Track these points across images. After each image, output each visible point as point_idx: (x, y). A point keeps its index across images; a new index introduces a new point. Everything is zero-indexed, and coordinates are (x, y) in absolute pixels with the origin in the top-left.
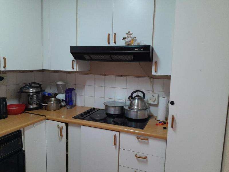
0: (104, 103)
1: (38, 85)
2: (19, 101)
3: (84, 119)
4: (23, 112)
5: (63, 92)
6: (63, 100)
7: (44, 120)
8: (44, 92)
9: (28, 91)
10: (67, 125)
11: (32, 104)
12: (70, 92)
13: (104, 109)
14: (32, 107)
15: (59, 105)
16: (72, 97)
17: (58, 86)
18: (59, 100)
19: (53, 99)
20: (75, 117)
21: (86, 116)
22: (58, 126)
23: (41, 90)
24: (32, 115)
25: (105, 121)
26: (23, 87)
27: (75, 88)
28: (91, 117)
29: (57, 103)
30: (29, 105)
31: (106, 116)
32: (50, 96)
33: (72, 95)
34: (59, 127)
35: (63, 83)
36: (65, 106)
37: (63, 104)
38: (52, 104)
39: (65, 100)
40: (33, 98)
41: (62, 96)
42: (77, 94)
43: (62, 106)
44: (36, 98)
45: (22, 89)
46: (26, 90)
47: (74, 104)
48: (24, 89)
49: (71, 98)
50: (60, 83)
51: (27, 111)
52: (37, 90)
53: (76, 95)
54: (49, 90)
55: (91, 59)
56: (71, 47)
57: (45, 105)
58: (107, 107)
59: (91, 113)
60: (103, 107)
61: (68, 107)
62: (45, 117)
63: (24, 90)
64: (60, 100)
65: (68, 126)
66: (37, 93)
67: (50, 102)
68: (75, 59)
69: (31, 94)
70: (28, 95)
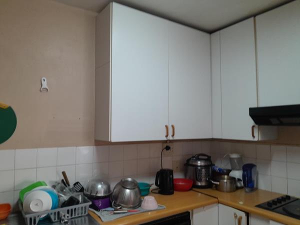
1: (206, 158)
2: (185, 175)
3: (273, 210)
4: (190, 190)
5: (238, 168)
6: (239, 180)
7: (216, 204)
8: (214, 166)
9: (195, 163)
10: (247, 214)
11: (200, 181)
12: (248, 169)
14: (199, 184)
15: (235, 186)
17: (231, 160)
19: (226, 177)
20: (259, 206)
21: (275, 206)
22: (235, 214)
23: (210, 163)
24: (200, 194)
27: (255, 164)
29: (231, 183)
30: (197, 182)
32: (221, 172)
33: (252, 174)
35: (239, 157)
36: (241, 188)
37: (239, 185)
38: (225, 184)
39: (242, 179)
40: (202, 174)
41: (237, 174)
42: (260, 172)
43: (237, 188)
44: (205, 173)
45: (188, 160)
46: (193, 162)
47: (255, 186)
48: (191, 160)
49: (251, 177)
50: (234, 156)
51: (194, 189)
52: (206, 164)
53: (257, 174)
54: (220, 165)
57: (215, 184)
59: (283, 203)
61: (247, 190)
62: (216, 200)
63: (190, 163)
64: (235, 178)
65: (250, 218)
66: (205, 167)
67: (222, 181)
68: (256, 124)
69: (199, 168)
70: (196, 169)
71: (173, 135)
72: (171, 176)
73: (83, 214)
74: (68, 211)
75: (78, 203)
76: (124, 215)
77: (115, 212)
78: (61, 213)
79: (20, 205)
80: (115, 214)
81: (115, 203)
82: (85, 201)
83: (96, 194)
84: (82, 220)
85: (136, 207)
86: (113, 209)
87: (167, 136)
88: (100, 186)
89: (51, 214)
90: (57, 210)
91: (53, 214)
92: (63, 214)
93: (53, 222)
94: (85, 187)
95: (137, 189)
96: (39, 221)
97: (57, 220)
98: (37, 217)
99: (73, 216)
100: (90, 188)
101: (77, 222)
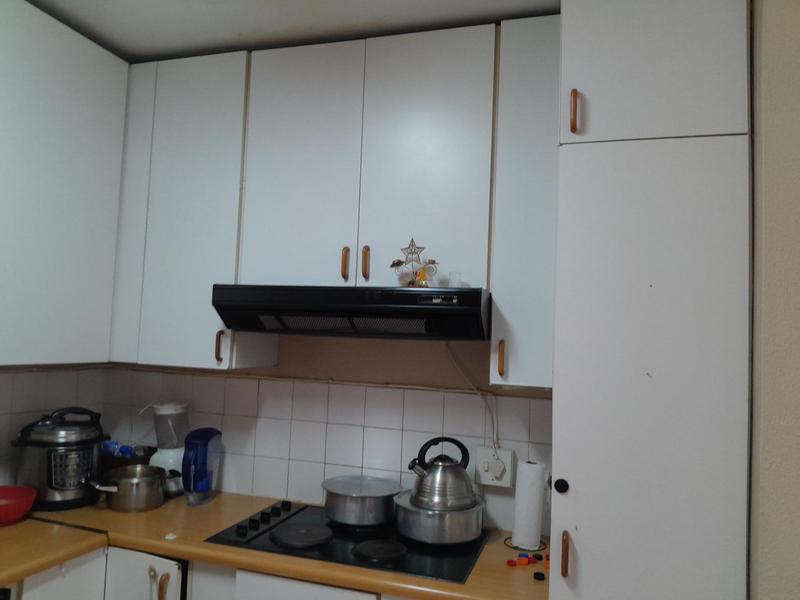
0: (325, 485)
1: (86, 418)
2: (15, 475)
3: (247, 544)
4: (26, 517)
5: (175, 441)
6: (174, 473)
7: (101, 550)
8: (107, 442)
9: (50, 437)
10: (185, 566)
11: (62, 487)
12: (200, 443)
13: (323, 504)
14: (58, 497)
15: (161, 490)
16: (208, 462)
17: (159, 420)
18: (160, 471)
19: (139, 468)
20: (216, 540)
21: (255, 533)
22: (152, 570)
23: (98, 433)
24: (56, 527)
25: (323, 551)
26: (35, 424)
27: (219, 429)
28: (273, 539)
29: (150, 485)
30: (50, 491)
31: (328, 532)
32: (128, 456)
33: (208, 454)
34: (153, 577)
35: (180, 411)
36: (179, 494)
37: (173, 486)
38: (134, 489)
39: (180, 471)
40: (67, 466)
41: (170, 459)
42: (227, 450)
43: (168, 496)
44: (78, 465)
45: (28, 429)
46: (42, 433)
47: (214, 486)
48: (36, 430)
49: (205, 464)
50: (168, 410)
51: (39, 514)
52: (84, 436)
53: (223, 453)
54: (126, 436)
55: (285, 329)
56: (217, 289)
57: (107, 493)
58: (333, 497)
59: (274, 522)
60: (318, 499)
61: (192, 498)
62: (104, 536)
63: (34, 436)
64: (163, 470)
65: (189, 573)
66: (80, 445)
67: (125, 481)
68: (228, 326)
69: (61, 450)
70: (50, 452)
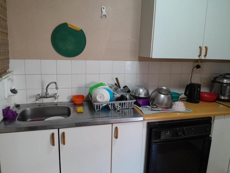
2: (211, 90)
9: (222, 81)
11: (224, 95)
14: (223, 98)
24: (221, 106)
30: (221, 96)
40: (226, 90)
45: (215, 78)
46: (220, 80)
48: (218, 79)
63: (217, 80)
69: (225, 85)
70: (222, 85)
71: (205, 56)
72: (199, 89)
73: (130, 107)
74: (120, 104)
75: (126, 99)
76: (159, 112)
77: (152, 109)
78: (115, 104)
79: (90, 97)
80: (152, 110)
81: (152, 103)
82: (131, 99)
83: (139, 95)
84: (128, 111)
85: (168, 108)
86: (151, 107)
87: (199, 56)
88: (141, 90)
89: (109, 104)
90: (113, 102)
91: (111, 104)
92: (117, 106)
93: (110, 110)
94: (131, 90)
95: (169, 96)
96: (102, 108)
97: (112, 109)
98: (101, 105)
99: (123, 108)
100: (134, 91)
101: (125, 112)
